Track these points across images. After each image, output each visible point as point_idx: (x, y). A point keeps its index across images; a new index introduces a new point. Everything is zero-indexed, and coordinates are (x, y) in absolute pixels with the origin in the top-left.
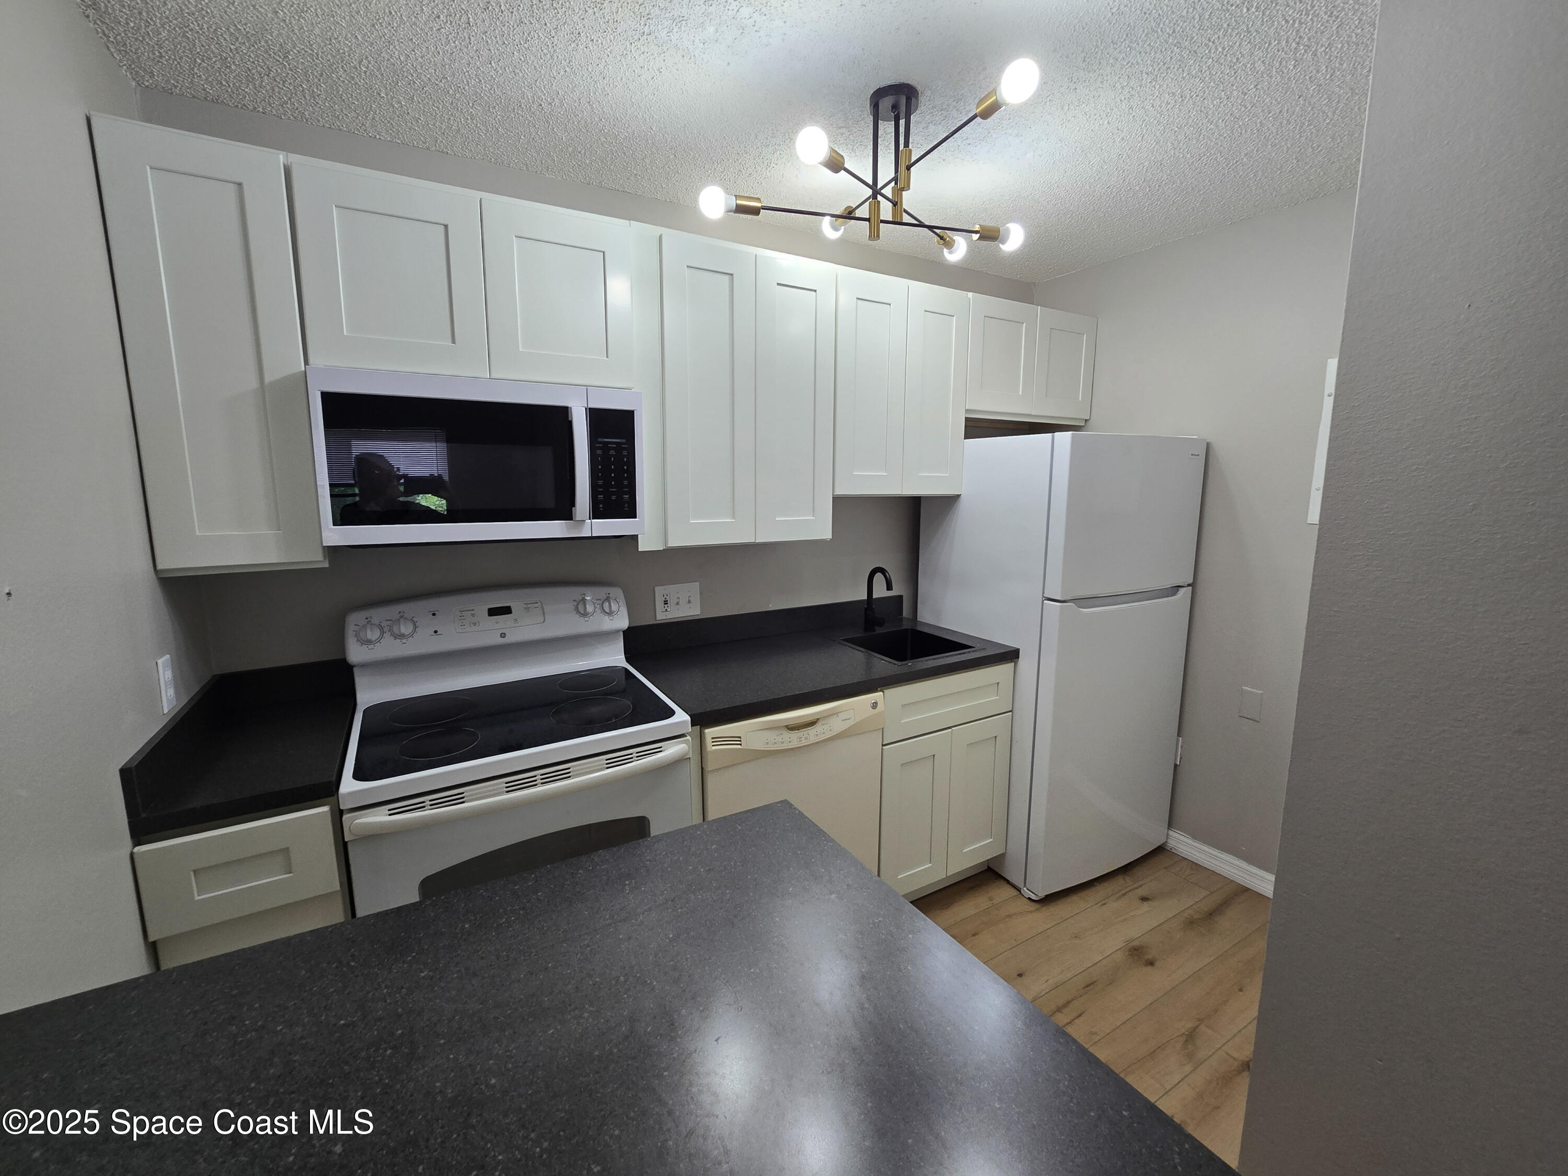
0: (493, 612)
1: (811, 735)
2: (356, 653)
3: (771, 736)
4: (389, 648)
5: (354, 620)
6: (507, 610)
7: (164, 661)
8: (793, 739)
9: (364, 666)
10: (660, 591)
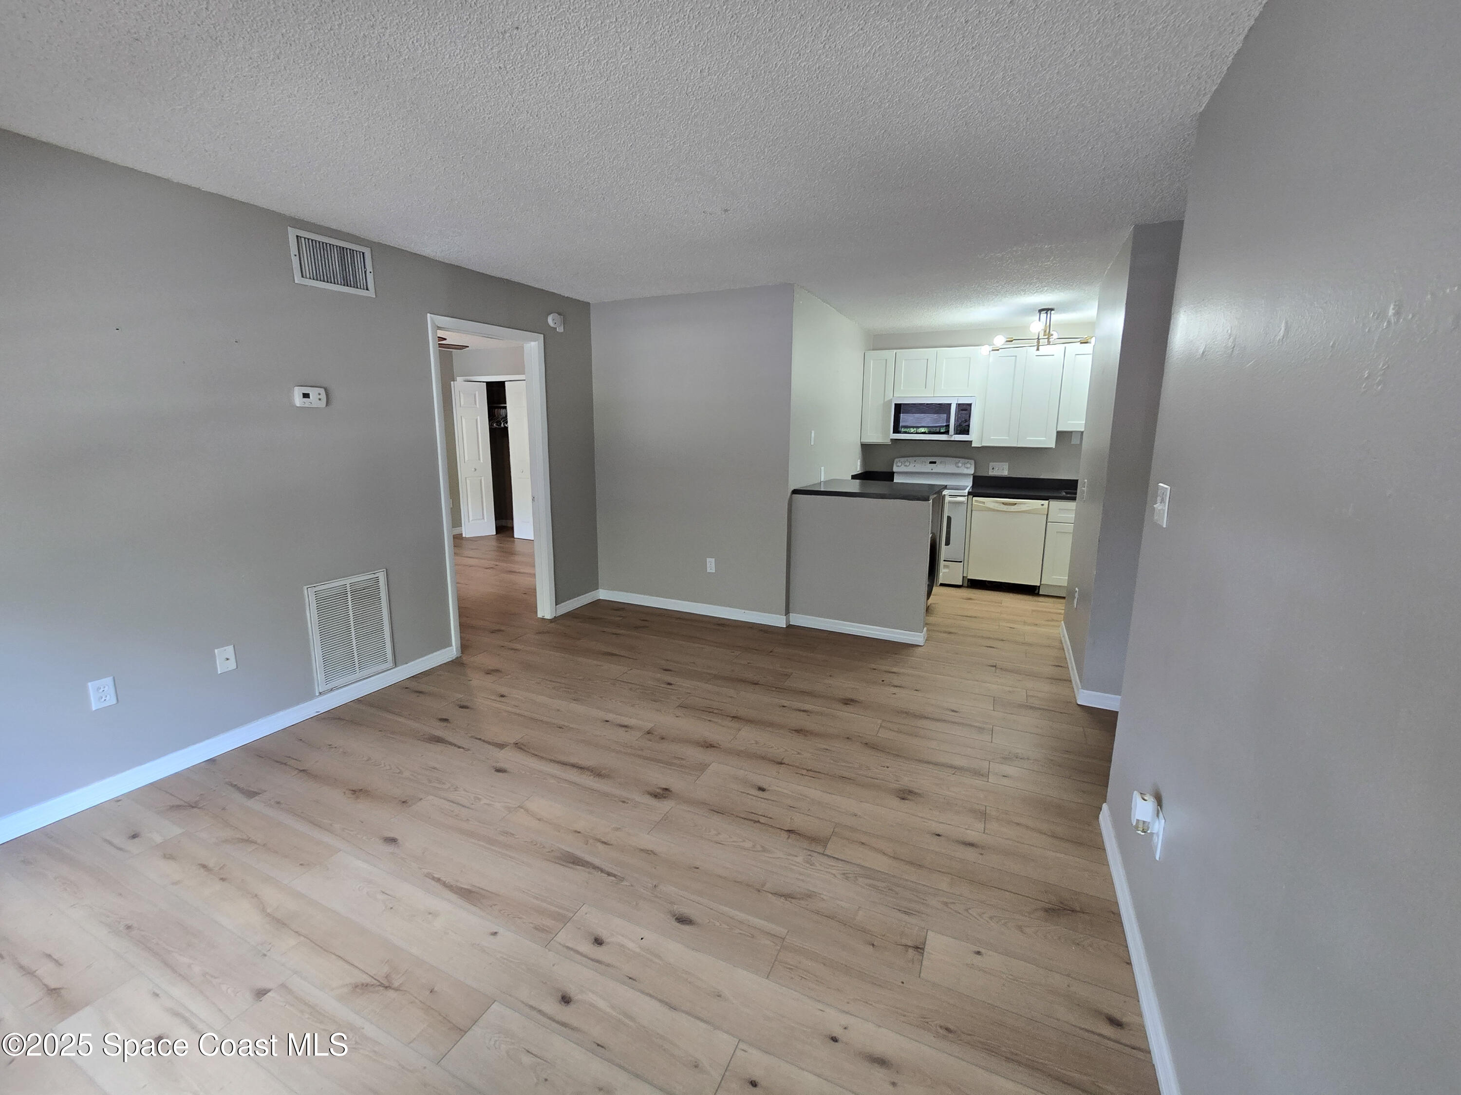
0: (931, 463)
1: (1013, 508)
2: (895, 469)
3: (996, 505)
4: (903, 469)
5: (896, 460)
6: (935, 463)
7: (859, 460)
8: (1005, 508)
9: (897, 472)
10: (991, 464)
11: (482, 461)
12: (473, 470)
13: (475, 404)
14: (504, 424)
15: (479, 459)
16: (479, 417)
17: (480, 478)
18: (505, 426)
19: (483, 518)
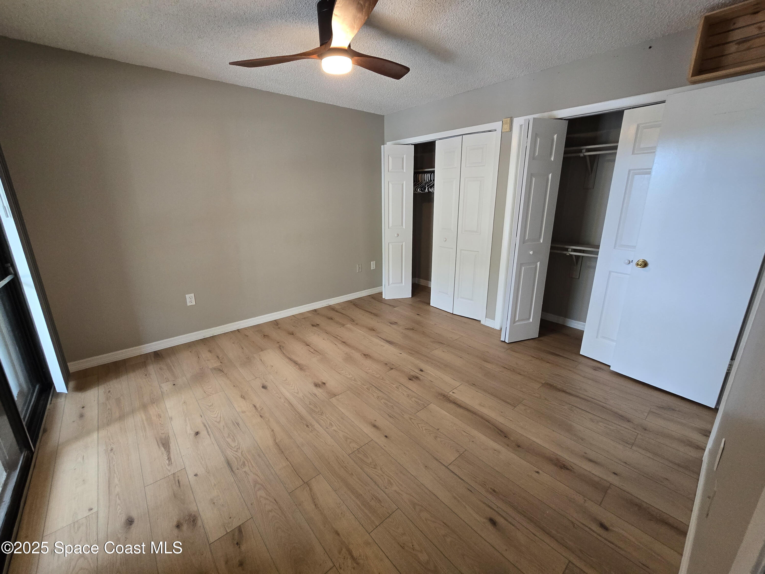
11: (404, 227)
12: (396, 235)
13: (403, 168)
14: (428, 189)
15: (402, 225)
16: (405, 182)
17: (401, 244)
18: (429, 192)
19: (402, 282)
